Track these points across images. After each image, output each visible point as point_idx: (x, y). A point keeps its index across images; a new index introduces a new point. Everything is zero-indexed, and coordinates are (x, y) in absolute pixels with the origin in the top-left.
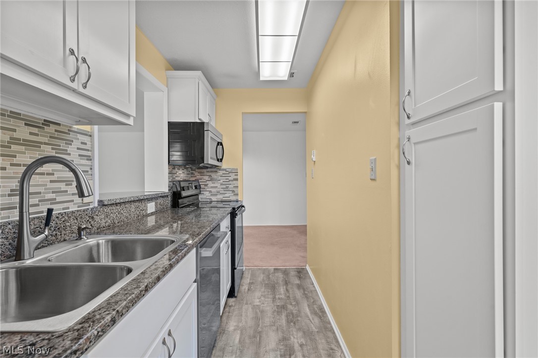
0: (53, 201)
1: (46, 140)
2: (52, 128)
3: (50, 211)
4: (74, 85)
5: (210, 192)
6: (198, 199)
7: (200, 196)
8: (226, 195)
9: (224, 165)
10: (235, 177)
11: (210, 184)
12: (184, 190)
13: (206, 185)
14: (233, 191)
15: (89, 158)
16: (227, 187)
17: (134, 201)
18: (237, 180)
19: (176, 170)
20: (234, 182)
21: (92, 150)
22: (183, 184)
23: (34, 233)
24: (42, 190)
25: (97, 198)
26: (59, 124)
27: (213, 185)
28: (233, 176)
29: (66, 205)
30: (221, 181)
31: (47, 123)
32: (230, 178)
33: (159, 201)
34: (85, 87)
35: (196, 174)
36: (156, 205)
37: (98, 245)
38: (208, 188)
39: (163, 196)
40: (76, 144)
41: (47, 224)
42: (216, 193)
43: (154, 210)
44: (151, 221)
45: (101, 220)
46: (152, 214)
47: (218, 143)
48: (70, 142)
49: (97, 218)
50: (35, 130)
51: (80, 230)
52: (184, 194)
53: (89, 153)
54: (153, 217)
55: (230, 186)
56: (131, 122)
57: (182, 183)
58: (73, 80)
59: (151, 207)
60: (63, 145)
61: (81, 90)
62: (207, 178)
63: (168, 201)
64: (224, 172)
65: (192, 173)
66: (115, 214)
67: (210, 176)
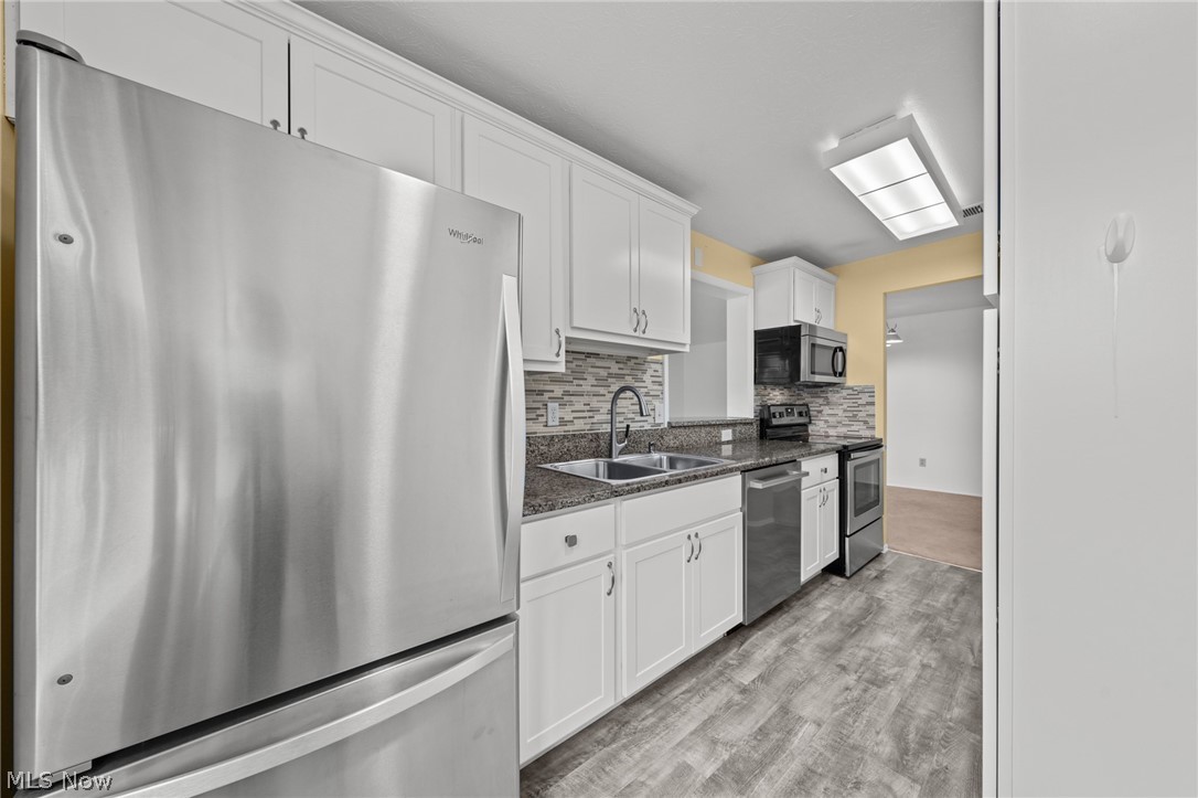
0: (633, 420)
1: (628, 372)
2: (633, 361)
3: (628, 426)
4: (636, 334)
5: (826, 421)
6: (807, 431)
7: (810, 428)
8: (853, 428)
9: (851, 380)
10: (870, 400)
11: (826, 410)
12: (775, 417)
13: (820, 412)
14: (866, 422)
15: (661, 384)
16: (855, 416)
17: (704, 426)
18: (873, 404)
19: (769, 390)
20: (868, 408)
21: (663, 376)
22: (773, 410)
23: (620, 442)
24: (625, 410)
25: (667, 420)
26: (636, 358)
27: (830, 412)
28: (865, 398)
29: (641, 424)
30: (845, 406)
31: (629, 358)
32: (860, 402)
33: (738, 428)
34: (644, 332)
35: (805, 395)
36: (734, 432)
37: (661, 460)
38: (823, 416)
39: (745, 423)
40: (650, 372)
41: (626, 436)
42: (835, 424)
43: (730, 438)
44: (727, 450)
45: (670, 440)
46: (728, 442)
47: (836, 349)
48: (644, 372)
49: (666, 439)
50: (621, 366)
51: (650, 445)
52: (775, 422)
53: (660, 379)
54: (730, 446)
55: (860, 414)
56: (687, 349)
57: (772, 408)
58: (635, 331)
59: (727, 435)
60: (639, 373)
61: (642, 335)
62: (821, 401)
63: (754, 431)
64: (850, 392)
65: (799, 395)
66: (683, 437)
67: (827, 398)
